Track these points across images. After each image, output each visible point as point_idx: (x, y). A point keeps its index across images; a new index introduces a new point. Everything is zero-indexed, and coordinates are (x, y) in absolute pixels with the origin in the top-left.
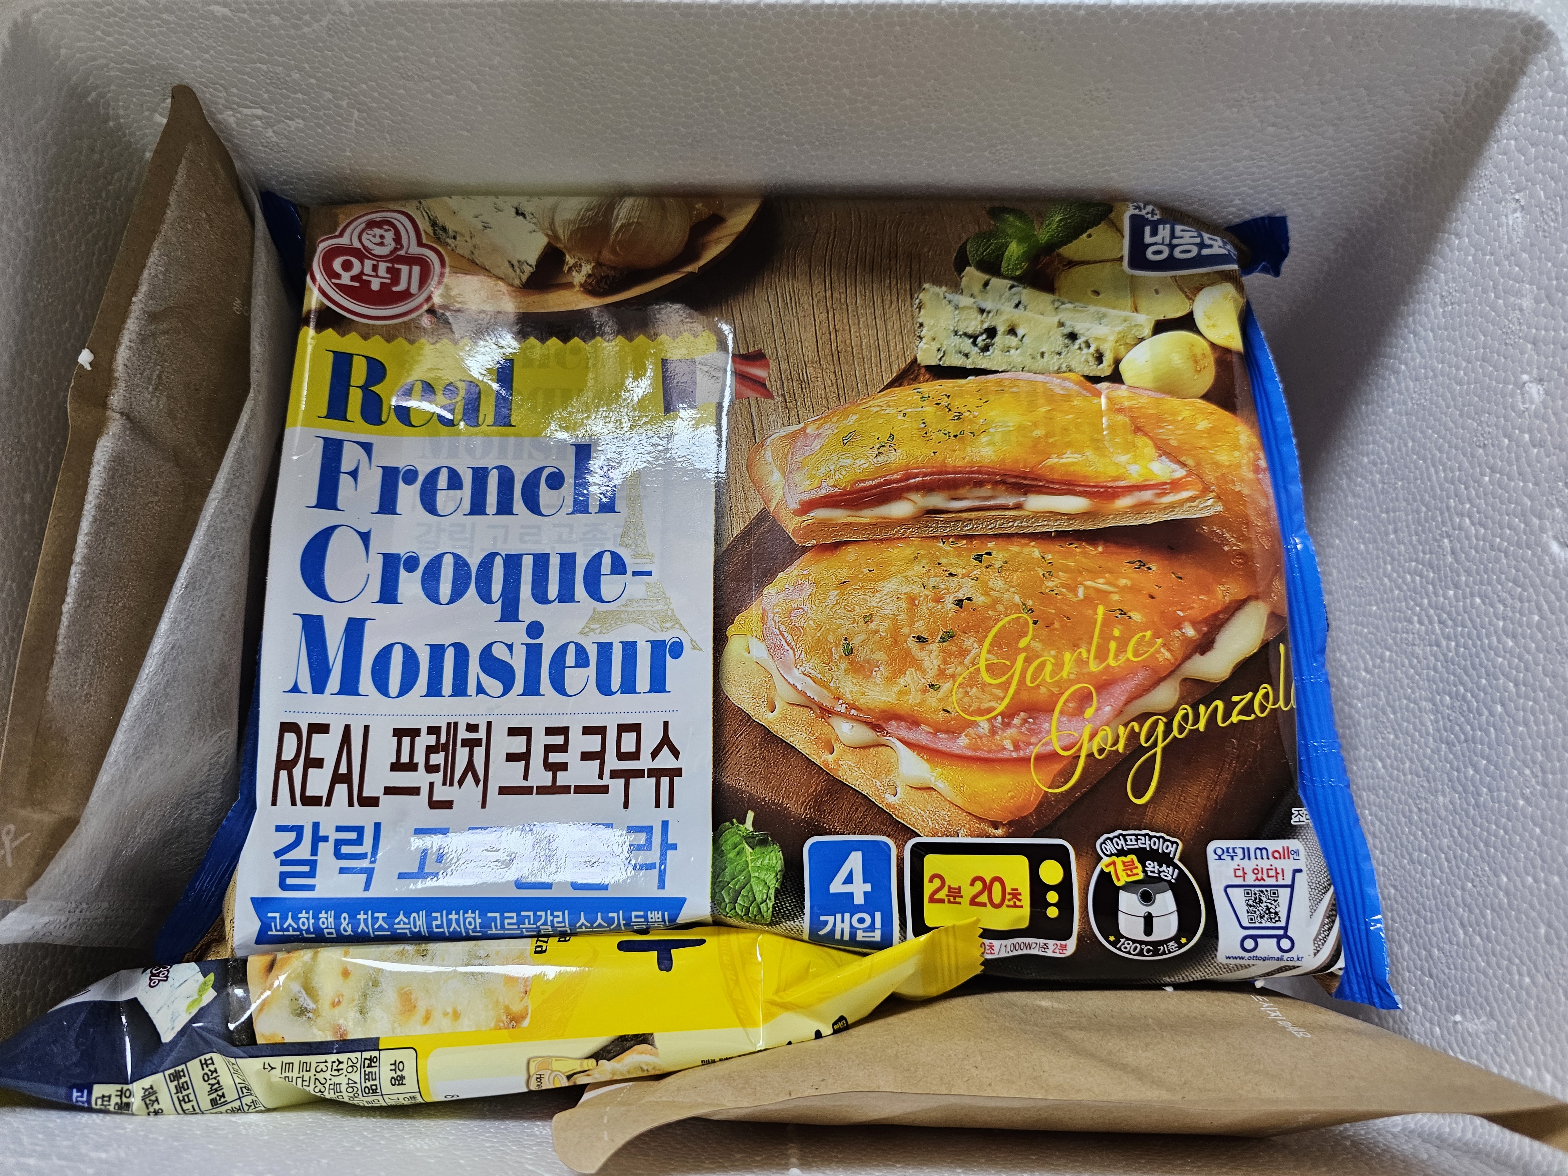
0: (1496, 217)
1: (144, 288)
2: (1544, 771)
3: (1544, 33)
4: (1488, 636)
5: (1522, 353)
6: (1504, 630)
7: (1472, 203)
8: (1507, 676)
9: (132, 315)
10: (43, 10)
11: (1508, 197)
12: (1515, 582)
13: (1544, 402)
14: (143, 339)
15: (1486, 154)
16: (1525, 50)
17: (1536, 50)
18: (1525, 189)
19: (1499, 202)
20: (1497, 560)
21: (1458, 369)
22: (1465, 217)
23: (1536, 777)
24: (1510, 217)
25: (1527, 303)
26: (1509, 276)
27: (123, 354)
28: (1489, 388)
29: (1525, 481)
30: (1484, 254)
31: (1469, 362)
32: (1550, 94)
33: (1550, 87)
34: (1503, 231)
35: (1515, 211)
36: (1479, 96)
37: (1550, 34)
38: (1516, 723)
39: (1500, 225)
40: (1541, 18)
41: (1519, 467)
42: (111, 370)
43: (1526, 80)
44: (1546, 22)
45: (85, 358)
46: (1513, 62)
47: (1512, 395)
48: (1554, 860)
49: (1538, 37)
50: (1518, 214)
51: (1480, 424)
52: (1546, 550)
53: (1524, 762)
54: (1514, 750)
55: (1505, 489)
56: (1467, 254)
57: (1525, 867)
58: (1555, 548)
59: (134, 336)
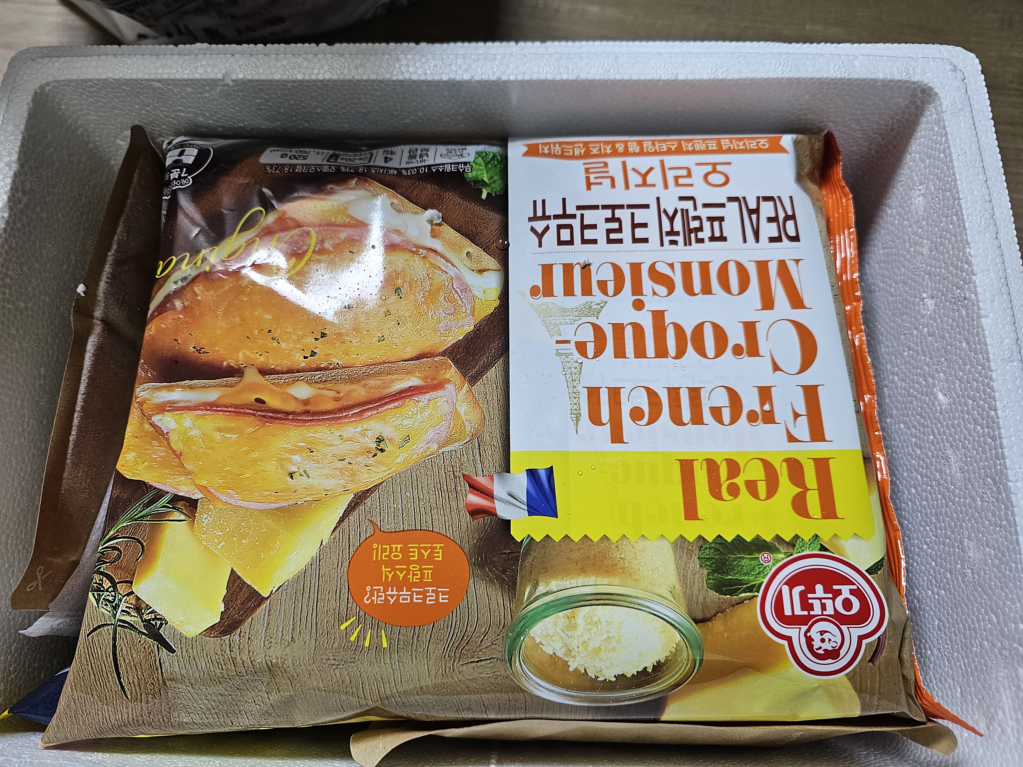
0: (910, 199)
1: (115, 247)
2: (936, 529)
3: (932, 93)
4: (907, 447)
5: (924, 280)
6: (916, 445)
7: (897, 189)
8: (917, 471)
9: (108, 263)
10: (52, 85)
11: (915, 187)
12: (920, 415)
13: (934, 310)
14: (113, 277)
15: (904, 161)
16: (923, 102)
17: (929, 103)
18: (924, 183)
19: (911, 190)
20: (912, 402)
21: (891, 287)
22: (893, 197)
23: (932, 532)
24: (917, 200)
25: (925, 251)
26: (916, 234)
27: (102, 286)
28: (906, 300)
29: (925, 356)
30: (904, 221)
31: (896, 283)
32: (936, 129)
33: (936, 124)
34: (913, 207)
35: (919, 196)
36: (899, 127)
37: (936, 94)
38: (922, 499)
39: (911, 204)
40: (930, 85)
41: (922, 348)
42: (95, 296)
43: (924, 120)
44: (933, 87)
45: (81, 289)
46: (917, 108)
47: (918, 305)
48: (942, 581)
49: (929, 95)
50: (920, 198)
51: (902, 320)
52: (936, 398)
53: (926, 522)
54: (922, 515)
55: (915, 360)
56: (895, 220)
57: (927, 585)
58: (941, 396)
59: (109, 276)
